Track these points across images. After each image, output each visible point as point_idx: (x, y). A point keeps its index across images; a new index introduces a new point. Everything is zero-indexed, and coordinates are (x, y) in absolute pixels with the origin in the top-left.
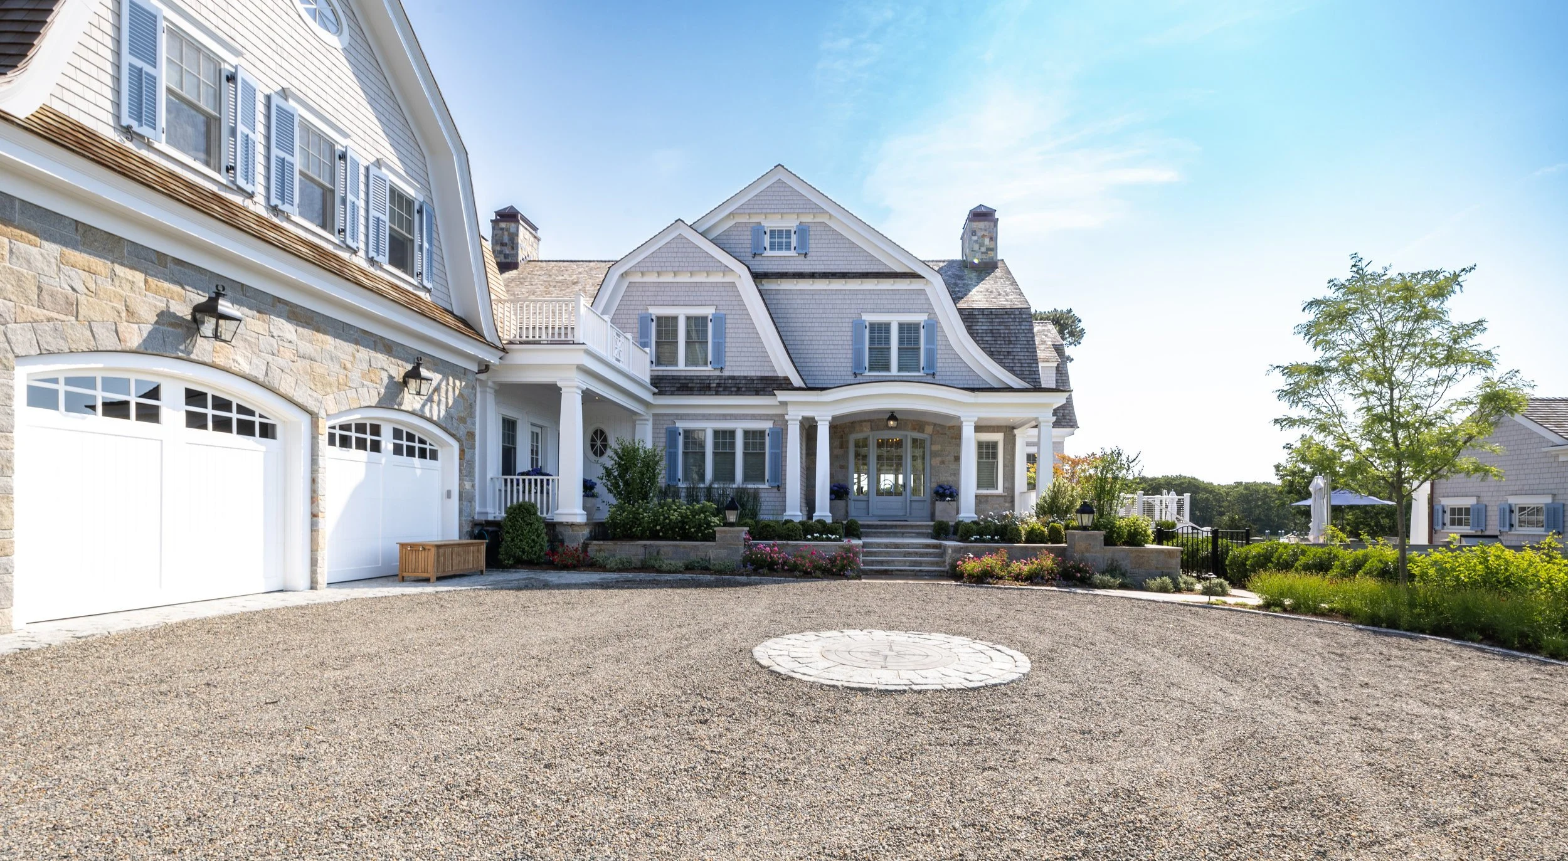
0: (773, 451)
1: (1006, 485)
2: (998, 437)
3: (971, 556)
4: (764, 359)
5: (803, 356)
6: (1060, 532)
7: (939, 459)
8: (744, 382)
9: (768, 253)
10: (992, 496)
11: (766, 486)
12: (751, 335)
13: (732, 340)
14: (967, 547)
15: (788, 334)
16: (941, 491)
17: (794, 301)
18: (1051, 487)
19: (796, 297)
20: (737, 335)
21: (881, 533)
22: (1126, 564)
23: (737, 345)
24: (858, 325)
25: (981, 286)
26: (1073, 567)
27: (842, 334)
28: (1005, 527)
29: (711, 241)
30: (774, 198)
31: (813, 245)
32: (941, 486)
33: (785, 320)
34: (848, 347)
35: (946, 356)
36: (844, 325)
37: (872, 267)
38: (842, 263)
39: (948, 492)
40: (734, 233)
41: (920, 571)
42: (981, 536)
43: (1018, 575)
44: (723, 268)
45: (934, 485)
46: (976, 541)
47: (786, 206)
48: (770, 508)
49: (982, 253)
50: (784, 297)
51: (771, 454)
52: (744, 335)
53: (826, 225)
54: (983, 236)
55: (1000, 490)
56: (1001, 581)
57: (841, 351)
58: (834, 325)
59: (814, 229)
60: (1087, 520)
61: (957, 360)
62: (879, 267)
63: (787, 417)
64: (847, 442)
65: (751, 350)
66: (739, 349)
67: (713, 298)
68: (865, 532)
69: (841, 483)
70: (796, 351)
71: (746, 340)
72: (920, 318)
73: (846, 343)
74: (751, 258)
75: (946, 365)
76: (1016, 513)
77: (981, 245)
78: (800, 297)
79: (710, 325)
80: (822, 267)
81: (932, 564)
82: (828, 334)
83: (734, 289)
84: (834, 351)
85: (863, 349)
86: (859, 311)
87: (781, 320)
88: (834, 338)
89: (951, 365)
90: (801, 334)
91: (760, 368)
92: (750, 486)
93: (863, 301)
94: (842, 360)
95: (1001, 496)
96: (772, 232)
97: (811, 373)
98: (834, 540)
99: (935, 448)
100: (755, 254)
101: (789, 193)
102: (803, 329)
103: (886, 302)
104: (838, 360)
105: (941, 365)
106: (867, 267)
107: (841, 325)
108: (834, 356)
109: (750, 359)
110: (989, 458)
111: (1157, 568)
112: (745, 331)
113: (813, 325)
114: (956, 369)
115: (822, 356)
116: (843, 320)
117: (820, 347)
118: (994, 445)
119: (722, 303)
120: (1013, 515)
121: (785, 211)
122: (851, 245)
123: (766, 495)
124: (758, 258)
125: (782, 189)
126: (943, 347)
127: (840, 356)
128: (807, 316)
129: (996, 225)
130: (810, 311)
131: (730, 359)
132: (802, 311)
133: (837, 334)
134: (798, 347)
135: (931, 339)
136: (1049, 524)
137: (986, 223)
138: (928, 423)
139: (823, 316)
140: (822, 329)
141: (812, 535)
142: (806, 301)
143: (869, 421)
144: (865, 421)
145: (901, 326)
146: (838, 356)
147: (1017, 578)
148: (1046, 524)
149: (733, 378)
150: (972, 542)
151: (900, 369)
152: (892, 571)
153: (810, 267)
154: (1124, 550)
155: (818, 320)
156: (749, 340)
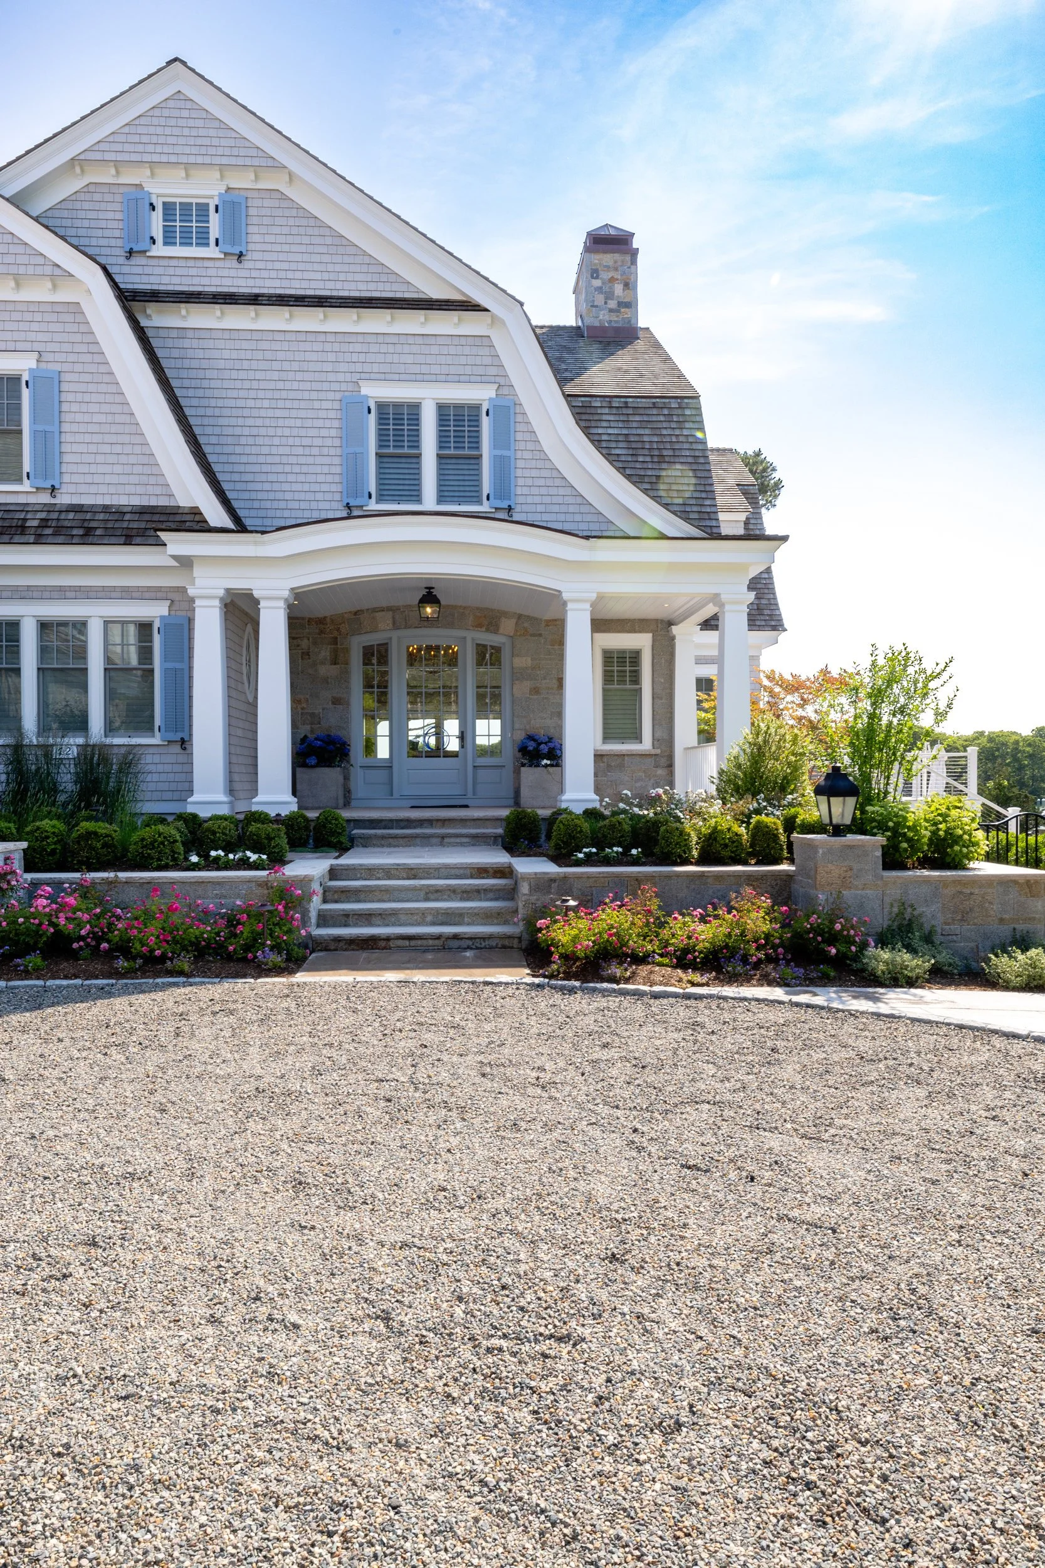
0: (170, 665)
1: (658, 734)
2: (641, 641)
3: (572, 903)
4: (147, 470)
5: (237, 468)
6: (776, 837)
7: (527, 685)
8: (101, 516)
9: (159, 250)
10: (632, 755)
11: (156, 740)
12: (118, 418)
13: (75, 428)
14: (565, 878)
15: (206, 421)
16: (531, 746)
17: (216, 354)
18: (750, 738)
19: (220, 344)
20: (87, 418)
21: (396, 837)
22: (932, 914)
23: (88, 438)
24: (353, 405)
25: (610, 363)
26: (817, 930)
27: (320, 423)
28: (654, 825)
29: (36, 219)
30: (168, 131)
31: (256, 238)
32: (531, 738)
33: (200, 393)
34: (332, 452)
35: (534, 473)
36: (325, 405)
37: (381, 286)
38: (318, 276)
39: (544, 748)
40: (86, 206)
41: (456, 937)
42: (601, 848)
43: (686, 951)
44: (48, 270)
45: (520, 736)
46: (589, 861)
47: (194, 150)
48: (165, 786)
49: (611, 311)
50: (195, 343)
51: (166, 672)
52: (102, 418)
53: (284, 197)
54: (612, 280)
55: (646, 744)
56: (643, 970)
57: (319, 460)
58: (303, 404)
59: (258, 203)
60: (843, 809)
61: (558, 482)
62: (395, 287)
63: (191, 592)
64: (347, 650)
65: (118, 449)
66: (93, 448)
67: (32, 336)
68: (362, 837)
69: (333, 733)
70: (223, 459)
71: (105, 428)
72: (481, 394)
73: (329, 442)
74: (122, 260)
75: (535, 491)
76: (679, 791)
77: (609, 296)
78: (230, 344)
79: (26, 393)
80: (277, 283)
81: (488, 917)
82: (292, 423)
83: (79, 318)
84: (302, 460)
85: (364, 455)
86: (356, 376)
87: (191, 393)
88: (303, 432)
89: (544, 491)
90: (233, 422)
91: (140, 490)
92: (117, 741)
93: (362, 357)
94: (321, 478)
95: (650, 755)
96: (168, 208)
97: (256, 504)
98: (256, 866)
99: (519, 662)
100: (131, 253)
101: (200, 123)
102: (239, 412)
103: (409, 359)
104: (311, 478)
105: (525, 491)
106: (372, 286)
107: (317, 405)
108: (305, 469)
109: (118, 469)
110: (624, 682)
111: (1001, 920)
112: (106, 408)
113: (259, 404)
114: (555, 500)
115: (280, 468)
116: (322, 395)
117: (274, 450)
118: (634, 657)
119: (51, 347)
120: (671, 798)
121: (192, 159)
122: (337, 241)
123: (157, 759)
124: (137, 260)
125: (185, 114)
126: (527, 455)
127: (318, 469)
128: (247, 385)
129: (634, 262)
130: (251, 375)
131: (73, 468)
132: (234, 374)
133: (309, 423)
134: (227, 450)
135: (503, 438)
136: (749, 817)
137: (617, 256)
138: (505, 614)
139: (280, 385)
140: (278, 413)
141: (205, 856)
142: (242, 355)
143: (389, 609)
144: (382, 610)
145: (444, 411)
146: (311, 469)
147: (684, 959)
148: (744, 818)
149: (78, 509)
150: (578, 863)
151: (441, 499)
152: (388, 939)
153: (251, 282)
154: (927, 881)
155: (269, 394)
156: (114, 429)
